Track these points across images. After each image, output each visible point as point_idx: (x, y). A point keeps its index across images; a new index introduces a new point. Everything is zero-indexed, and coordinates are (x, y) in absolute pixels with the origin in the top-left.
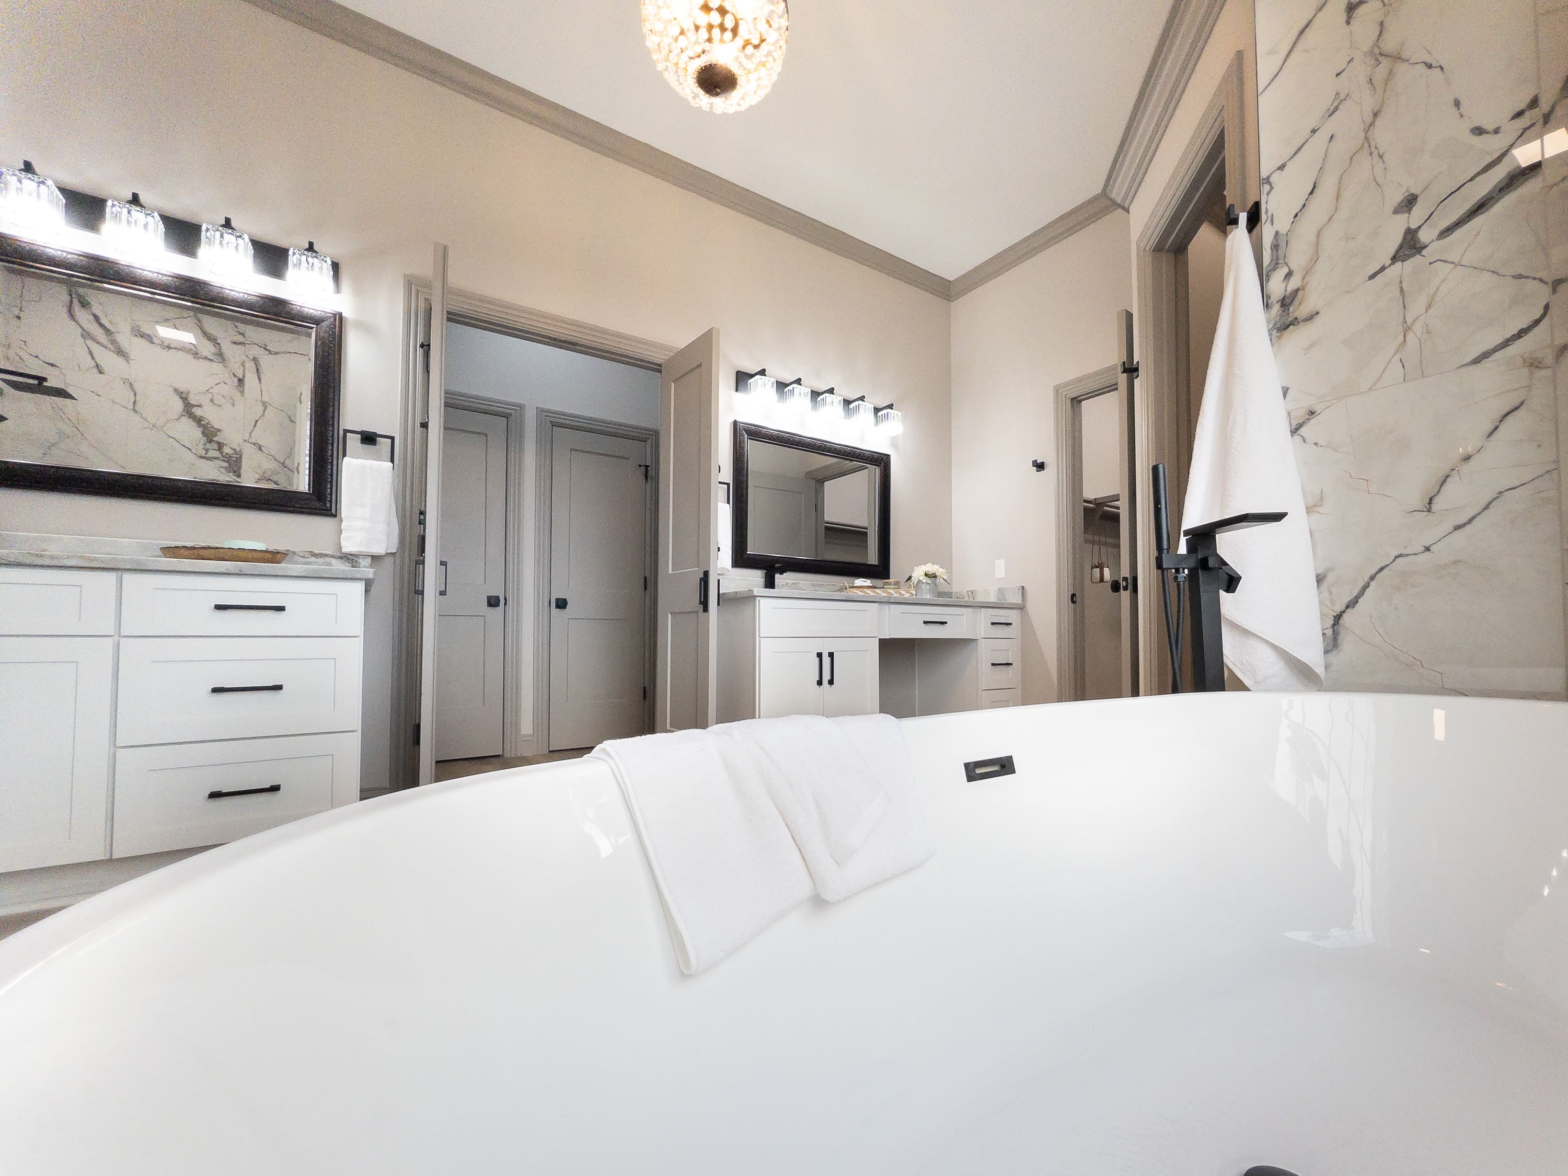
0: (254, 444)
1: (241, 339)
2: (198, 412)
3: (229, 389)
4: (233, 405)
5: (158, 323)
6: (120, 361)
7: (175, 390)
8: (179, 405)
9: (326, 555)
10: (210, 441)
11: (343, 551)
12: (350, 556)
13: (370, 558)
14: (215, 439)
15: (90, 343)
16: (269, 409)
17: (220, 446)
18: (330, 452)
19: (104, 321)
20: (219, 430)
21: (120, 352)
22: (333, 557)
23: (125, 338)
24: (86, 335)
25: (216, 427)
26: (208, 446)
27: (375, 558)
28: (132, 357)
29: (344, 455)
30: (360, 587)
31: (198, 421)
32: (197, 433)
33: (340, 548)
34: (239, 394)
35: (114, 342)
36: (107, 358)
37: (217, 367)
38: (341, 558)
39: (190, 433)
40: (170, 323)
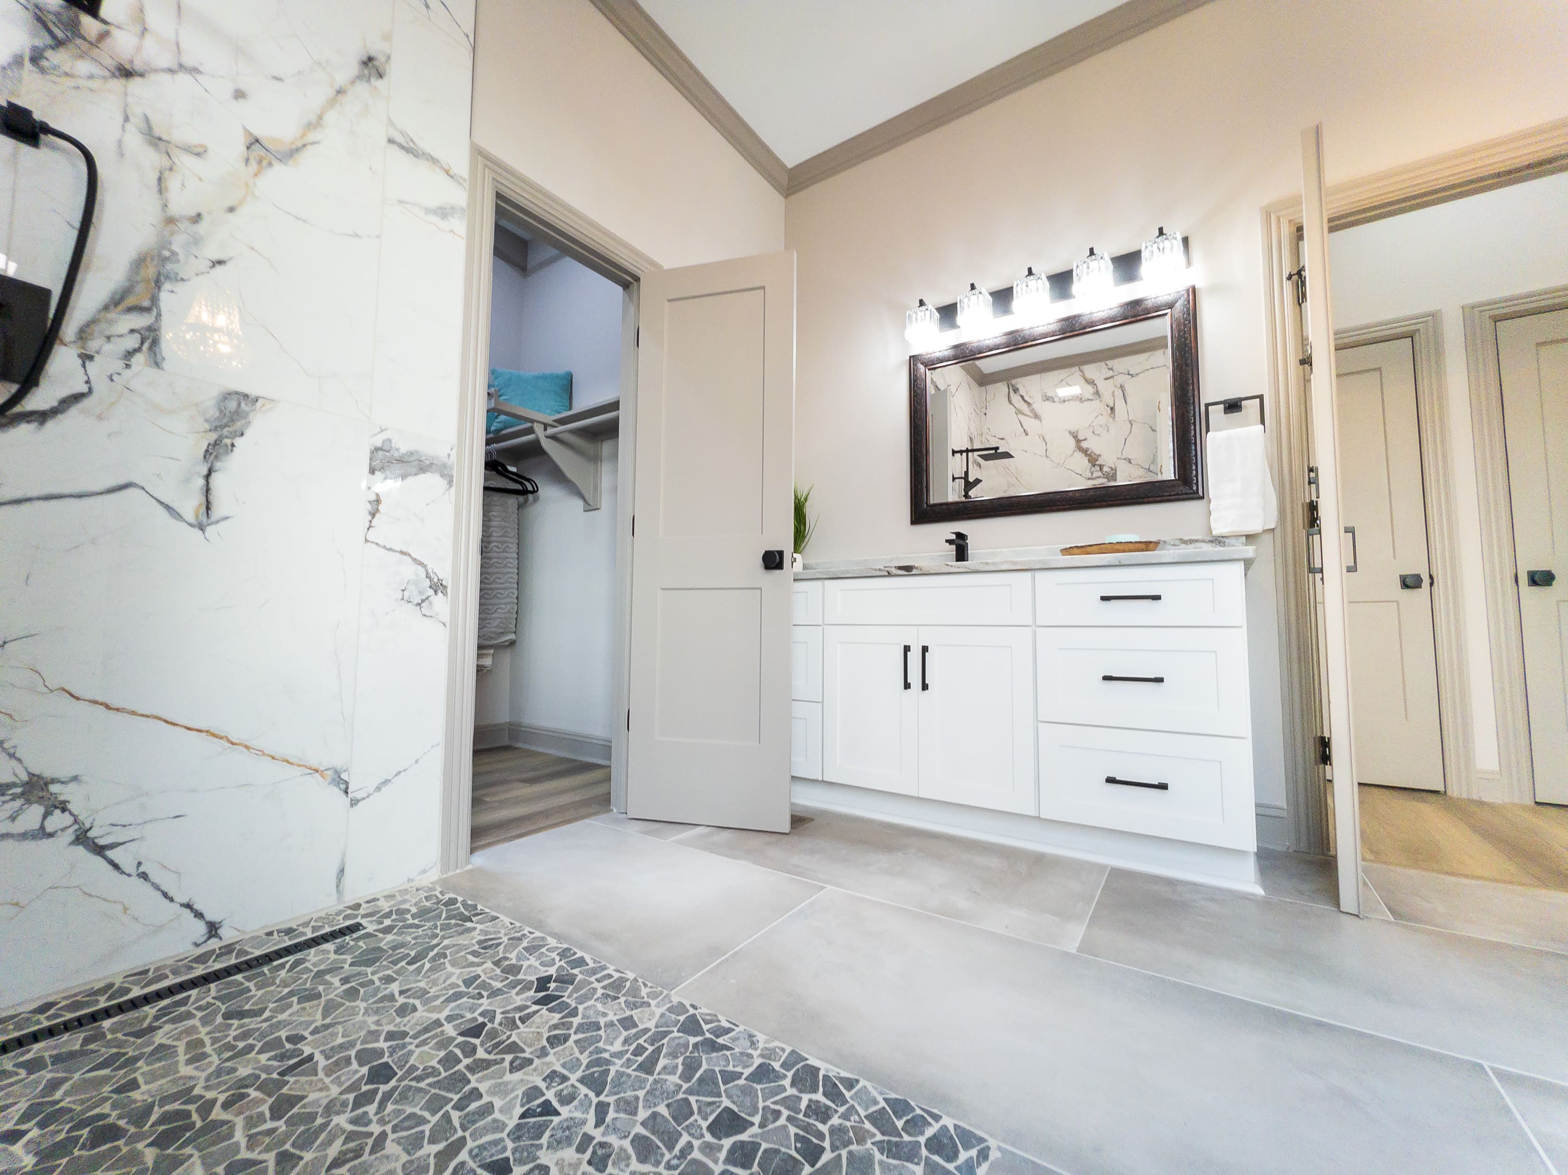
0: (1125, 459)
1: (1111, 373)
2: (1084, 445)
3: (1104, 419)
4: (1108, 430)
5: (1056, 386)
6: (1037, 422)
7: (1070, 432)
8: (1072, 443)
9: (1197, 541)
10: (1094, 466)
11: (1213, 534)
12: (1221, 539)
13: (1244, 538)
14: (1097, 463)
15: (1020, 416)
16: (1134, 424)
17: (1101, 467)
18: (1193, 432)
19: (1026, 398)
20: (1099, 456)
21: (1037, 416)
22: (1203, 541)
23: (1039, 405)
24: (1019, 412)
25: (1097, 453)
26: (1093, 469)
27: (1250, 538)
28: (1043, 417)
29: (1208, 430)
30: (1239, 567)
31: (1085, 452)
32: (1085, 460)
33: (1210, 530)
34: (1111, 420)
35: (1033, 411)
36: (1030, 423)
37: (1096, 404)
38: (1211, 542)
39: (1082, 462)
40: (1064, 382)
